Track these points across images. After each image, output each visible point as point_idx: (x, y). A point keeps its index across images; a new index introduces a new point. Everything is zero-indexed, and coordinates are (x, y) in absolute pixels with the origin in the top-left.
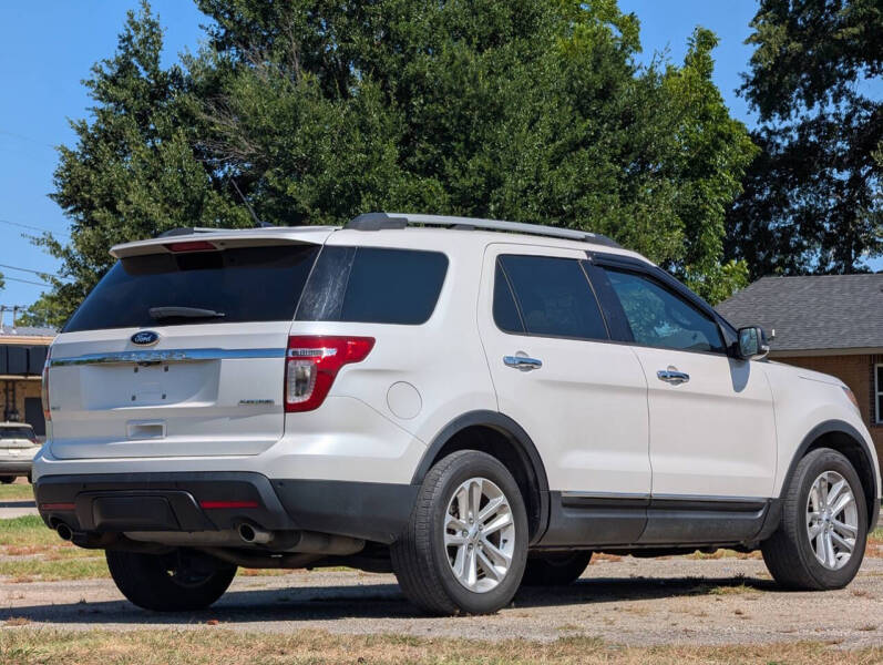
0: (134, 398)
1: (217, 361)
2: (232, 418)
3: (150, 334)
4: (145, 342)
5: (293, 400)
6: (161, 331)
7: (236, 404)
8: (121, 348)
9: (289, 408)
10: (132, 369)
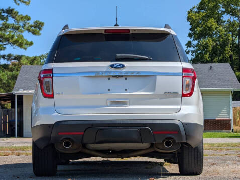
0: (109, 90)
1: (155, 76)
2: (160, 99)
3: (120, 65)
4: (119, 68)
5: (185, 93)
6: (126, 64)
7: (163, 93)
8: (105, 70)
9: (183, 96)
10: (107, 78)
